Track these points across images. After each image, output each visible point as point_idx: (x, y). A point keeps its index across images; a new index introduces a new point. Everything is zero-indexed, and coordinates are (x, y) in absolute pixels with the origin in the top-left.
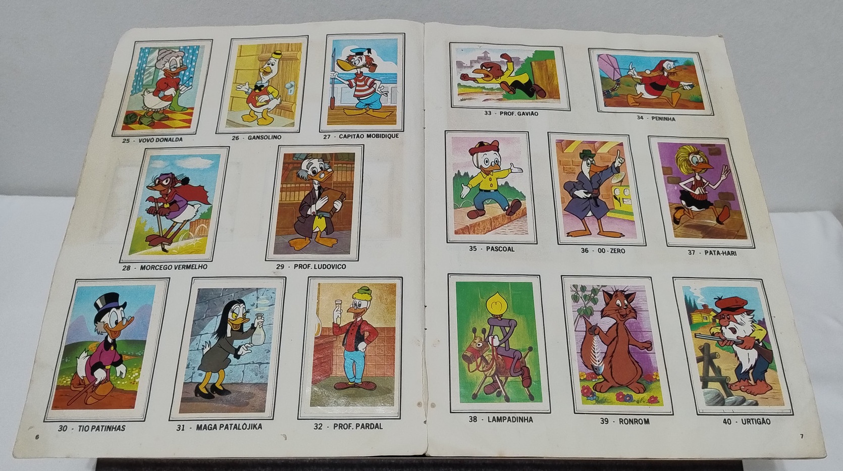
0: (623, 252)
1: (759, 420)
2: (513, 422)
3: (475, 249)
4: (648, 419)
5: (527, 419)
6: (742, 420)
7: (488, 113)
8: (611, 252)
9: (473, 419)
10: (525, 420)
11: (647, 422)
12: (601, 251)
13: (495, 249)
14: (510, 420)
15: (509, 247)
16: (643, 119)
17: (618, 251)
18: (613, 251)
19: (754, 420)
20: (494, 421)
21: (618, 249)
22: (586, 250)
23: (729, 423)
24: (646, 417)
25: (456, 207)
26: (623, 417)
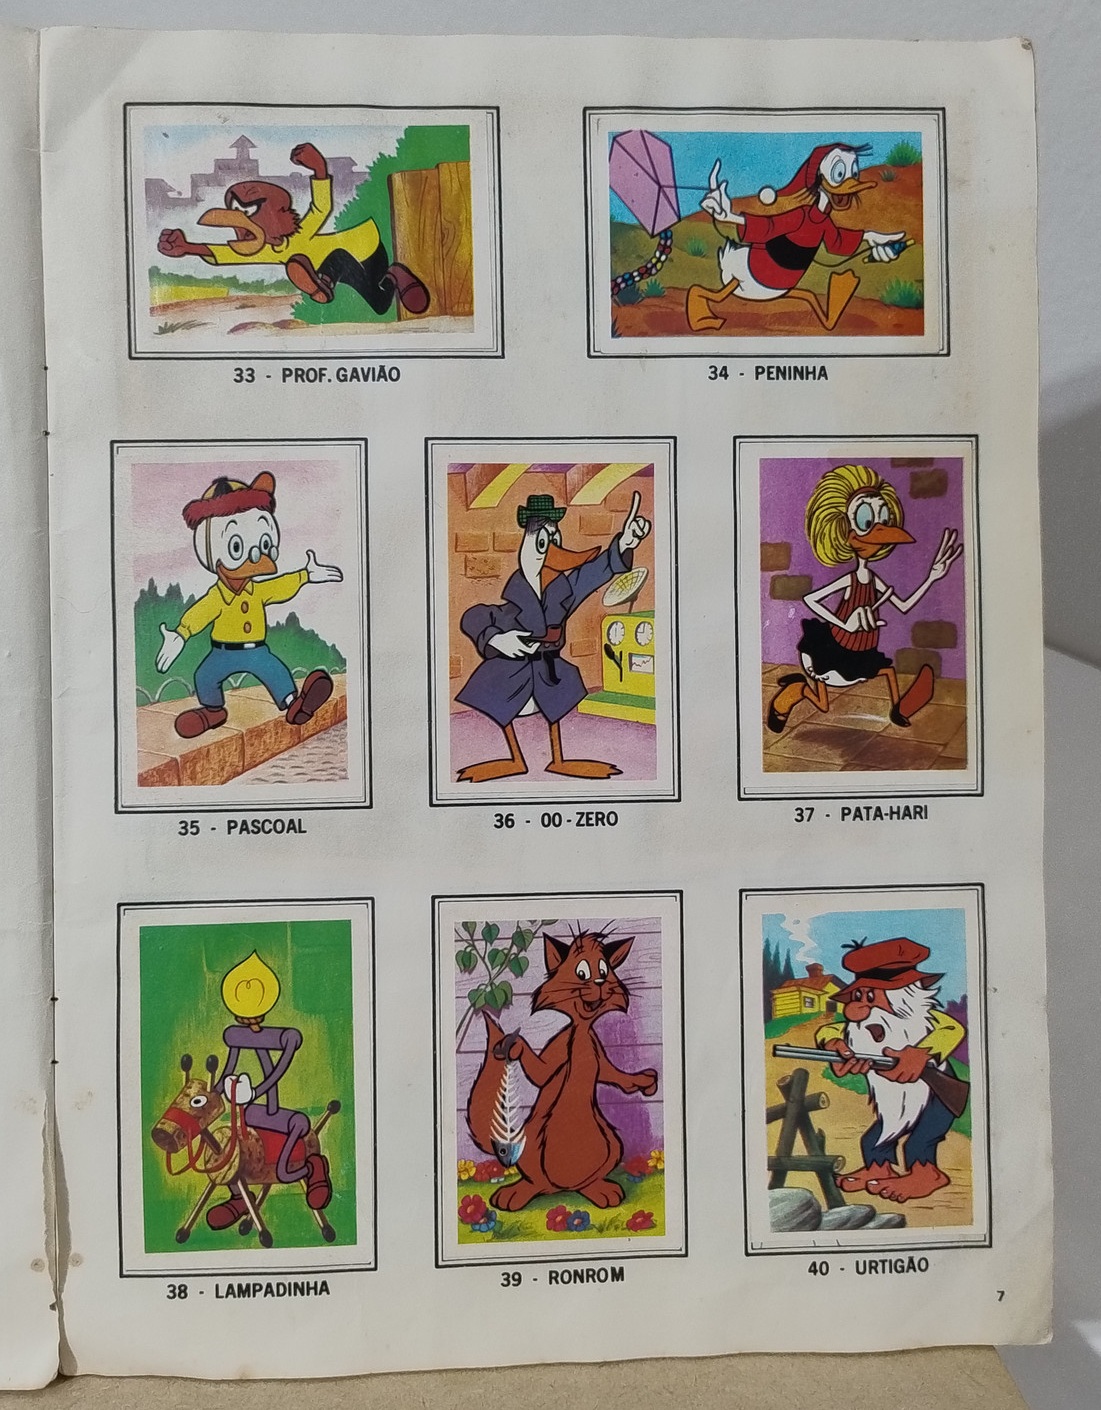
0: (612, 821)
1: (899, 1264)
2: (278, 1295)
3: (194, 830)
4: (621, 1269)
5: (315, 1288)
6: (857, 1263)
7: (245, 375)
8: (578, 824)
9: (177, 1291)
10: (309, 1289)
11: (618, 1275)
12: (552, 820)
13: (251, 828)
14: (272, 1292)
15: (292, 821)
16: (726, 376)
17: (597, 819)
18: (583, 821)
19: (887, 1264)
20: (231, 1296)
21: (597, 813)
22: (507, 820)
23: (824, 1271)
24: (617, 1264)
25: (143, 701)
26: (559, 1268)
